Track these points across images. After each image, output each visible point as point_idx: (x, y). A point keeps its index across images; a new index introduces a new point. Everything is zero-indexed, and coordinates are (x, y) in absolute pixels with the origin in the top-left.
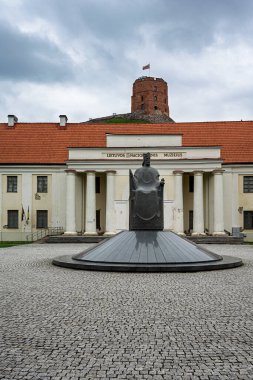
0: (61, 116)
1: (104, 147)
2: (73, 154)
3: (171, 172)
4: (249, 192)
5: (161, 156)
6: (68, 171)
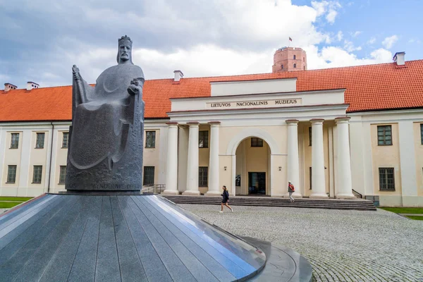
0: (175, 72)
2: (176, 106)
3: (284, 121)
4: (385, 144)
5: (271, 104)
6: (170, 123)
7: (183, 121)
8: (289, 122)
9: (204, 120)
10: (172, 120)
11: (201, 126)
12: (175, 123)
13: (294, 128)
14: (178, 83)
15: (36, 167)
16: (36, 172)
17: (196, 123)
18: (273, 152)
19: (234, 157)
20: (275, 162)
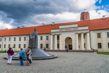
1: (58, 29)
2: (52, 31)
4: (99, 38)
5: (72, 30)
6: (51, 35)
7: (53, 34)
8: (76, 34)
9: (58, 34)
10: (51, 34)
11: (57, 35)
12: (52, 35)
13: (77, 35)
14: (53, 25)
15: (24, 44)
16: (24, 46)
17: (56, 34)
18: (73, 40)
19: (65, 42)
20: (73, 42)
